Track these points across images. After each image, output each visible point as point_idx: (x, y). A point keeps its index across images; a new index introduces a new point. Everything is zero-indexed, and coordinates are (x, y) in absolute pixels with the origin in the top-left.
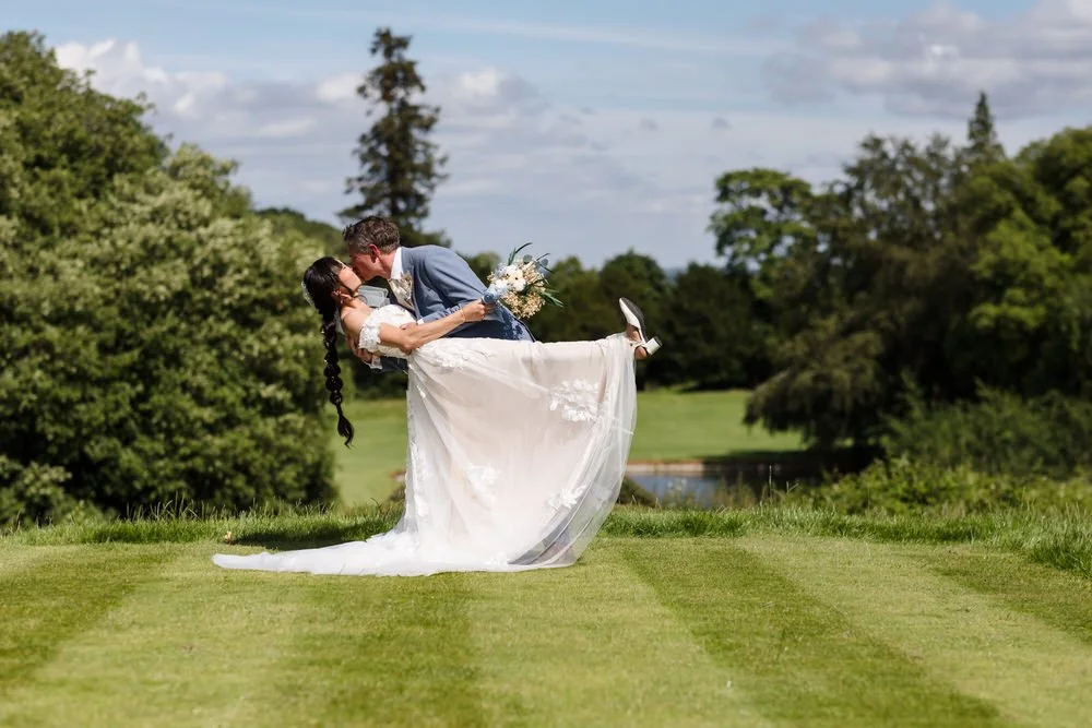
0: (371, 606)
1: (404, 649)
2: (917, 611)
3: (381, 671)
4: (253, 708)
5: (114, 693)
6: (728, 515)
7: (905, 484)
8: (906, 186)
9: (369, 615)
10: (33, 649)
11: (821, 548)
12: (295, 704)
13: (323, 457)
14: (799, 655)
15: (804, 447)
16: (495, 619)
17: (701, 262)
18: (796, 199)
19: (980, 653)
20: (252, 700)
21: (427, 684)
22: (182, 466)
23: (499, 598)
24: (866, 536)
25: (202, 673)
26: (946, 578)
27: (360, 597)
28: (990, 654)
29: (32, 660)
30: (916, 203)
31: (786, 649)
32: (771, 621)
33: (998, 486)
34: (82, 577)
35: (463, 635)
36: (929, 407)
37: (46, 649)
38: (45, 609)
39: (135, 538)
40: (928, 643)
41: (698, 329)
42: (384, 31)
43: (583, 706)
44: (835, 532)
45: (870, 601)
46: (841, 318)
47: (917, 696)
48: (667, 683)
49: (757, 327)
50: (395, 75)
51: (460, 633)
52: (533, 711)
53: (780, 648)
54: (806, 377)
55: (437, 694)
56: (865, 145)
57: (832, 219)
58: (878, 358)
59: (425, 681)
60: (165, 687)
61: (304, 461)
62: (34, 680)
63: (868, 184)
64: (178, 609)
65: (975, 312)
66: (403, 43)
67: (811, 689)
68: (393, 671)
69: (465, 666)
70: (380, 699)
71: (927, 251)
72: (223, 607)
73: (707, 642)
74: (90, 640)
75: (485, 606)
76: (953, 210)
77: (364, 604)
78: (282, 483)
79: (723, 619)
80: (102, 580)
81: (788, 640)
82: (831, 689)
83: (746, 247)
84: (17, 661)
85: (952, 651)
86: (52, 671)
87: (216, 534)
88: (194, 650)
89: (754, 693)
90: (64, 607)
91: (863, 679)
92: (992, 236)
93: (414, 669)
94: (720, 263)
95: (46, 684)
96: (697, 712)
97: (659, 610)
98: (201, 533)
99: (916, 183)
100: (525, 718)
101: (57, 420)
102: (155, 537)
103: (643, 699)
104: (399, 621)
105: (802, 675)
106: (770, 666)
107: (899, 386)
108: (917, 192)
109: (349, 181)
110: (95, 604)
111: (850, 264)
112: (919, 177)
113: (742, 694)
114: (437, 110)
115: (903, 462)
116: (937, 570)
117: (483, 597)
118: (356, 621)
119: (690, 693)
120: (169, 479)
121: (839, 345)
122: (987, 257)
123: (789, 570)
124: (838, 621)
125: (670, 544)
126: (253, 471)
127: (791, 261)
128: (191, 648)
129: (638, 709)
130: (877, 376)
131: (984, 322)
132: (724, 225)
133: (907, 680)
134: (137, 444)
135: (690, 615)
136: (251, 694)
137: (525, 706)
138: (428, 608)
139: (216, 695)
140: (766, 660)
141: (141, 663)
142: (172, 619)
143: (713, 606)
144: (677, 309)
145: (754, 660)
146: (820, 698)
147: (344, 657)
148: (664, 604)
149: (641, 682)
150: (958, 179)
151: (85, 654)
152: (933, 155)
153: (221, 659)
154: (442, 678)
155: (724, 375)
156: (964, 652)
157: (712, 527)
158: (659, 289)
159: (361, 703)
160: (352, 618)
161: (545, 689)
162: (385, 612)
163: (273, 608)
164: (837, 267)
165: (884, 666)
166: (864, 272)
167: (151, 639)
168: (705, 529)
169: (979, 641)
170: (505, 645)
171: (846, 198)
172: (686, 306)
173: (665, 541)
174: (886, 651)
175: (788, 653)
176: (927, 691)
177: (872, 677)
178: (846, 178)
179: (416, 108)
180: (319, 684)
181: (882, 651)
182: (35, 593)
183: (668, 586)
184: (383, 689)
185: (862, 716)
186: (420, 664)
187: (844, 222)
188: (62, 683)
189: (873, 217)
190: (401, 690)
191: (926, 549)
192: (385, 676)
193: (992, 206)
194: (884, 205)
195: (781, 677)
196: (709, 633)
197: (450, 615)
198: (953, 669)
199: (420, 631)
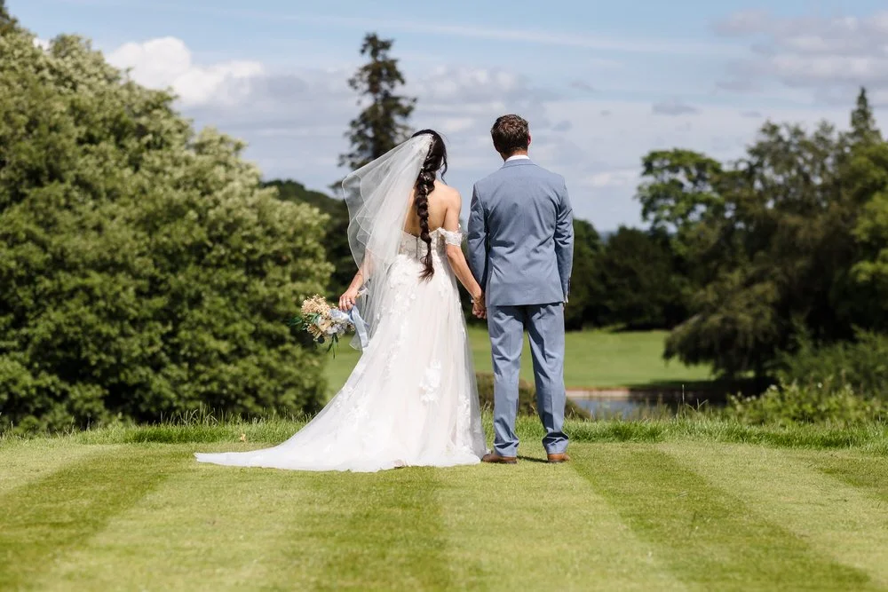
0: (359, 492)
1: (386, 525)
2: (804, 500)
3: (367, 542)
4: (264, 568)
5: (152, 556)
6: (649, 424)
7: (796, 406)
8: (798, 164)
9: (357, 499)
10: (86, 522)
11: (726, 451)
12: (298, 566)
13: (318, 383)
14: (706, 533)
15: (713, 378)
16: (460, 503)
17: (629, 226)
18: (708, 175)
19: (856, 533)
20: (263, 562)
21: (405, 552)
22: (203, 389)
23: (462, 487)
24: (763, 442)
25: (222, 542)
26: (829, 475)
27: (349, 485)
28: (864, 533)
29: (85, 530)
30: (807, 178)
31: (697, 528)
32: (685, 507)
33: (872, 408)
34: (124, 468)
35: (434, 515)
36: (816, 346)
37: (97, 522)
38: (96, 492)
39: (168, 439)
40: (813, 525)
41: (626, 281)
42: (371, 36)
43: (532, 569)
44: (737, 438)
45: (765, 492)
46: (744, 271)
47: (804, 565)
48: (600, 553)
49: (675, 279)
50: (381, 72)
51: (431, 513)
52: (490, 573)
53: (692, 527)
54: (715, 320)
55: (413, 560)
56: (764, 130)
57: (737, 191)
58: (774, 305)
59: (403, 550)
60: (193, 552)
61: (303, 386)
62: (86, 545)
63: (766, 162)
64: (203, 493)
65: (854, 269)
66: (386, 45)
67: (717, 559)
68: (377, 542)
69: (435, 538)
70: (366, 563)
71: (815, 217)
72: (239, 492)
73: (632, 522)
74: (132, 516)
75: (453, 493)
76: (837, 183)
77: (354, 491)
78: (284, 404)
79: (646, 505)
80: (142, 471)
81: (698, 521)
82: (733, 559)
83: (666, 213)
84: (74, 531)
85: (833, 532)
86: (102, 539)
87: (233, 436)
88: (216, 524)
89: (671, 562)
90: (110, 491)
91: (760, 551)
92: (869, 206)
93: (394, 540)
94: (645, 226)
95: (98, 549)
96: (623, 575)
97: (594, 497)
98: (220, 435)
99: (806, 161)
100: (484, 579)
101: (100, 349)
102: (184, 438)
103: (580, 565)
104: (382, 504)
105: (709, 548)
106: (684, 541)
107: (791, 330)
108: (807, 168)
109: (342, 157)
110: (135, 488)
111: (752, 228)
112: (810, 156)
113: (661, 562)
114: (415, 100)
115: (794, 388)
116: (821, 469)
117: (450, 486)
118: (347, 503)
119: (619, 562)
120: (191, 399)
121: (743, 294)
122: (865, 223)
123: (700, 469)
124: (740, 507)
125: (603, 447)
126: (261, 394)
127: (703, 225)
128: (214, 523)
129: (576, 573)
130: (774, 320)
131: (863, 277)
132: (648, 195)
133: (795, 553)
134: (166, 371)
135: (619, 501)
136: (262, 558)
137: (484, 569)
138: (405, 494)
139: (234, 558)
140: (680, 536)
141: (174, 534)
142: (198, 501)
143: (637, 494)
144: (610, 264)
145: (670, 536)
146: (724, 566)
147: (338, 530)
148: (597, 493)
149: (578, 552)
150: (841, 159)
151: (128, 526)
152: (820, 139)
153: (238, 531)
154: (417, 547)
155: (648, 318)
156: (843, 533)
157: (637, 434)
158: (595, 247)
159: (352, 565)
160: (344, 501)
161: (500, 557)
162: (371, 497)
163: (281, 493)
164: (740, 230)
165: (777, 542)
166: (763, 234)
167: (181, 515)
168: (631, 435)
169: (855, 524)
170: (468, 523)
171: (750, 174)
172: (617, 261)
173: (598, 445)
174: (779, 531)
175: (698, 531)
176: (812, 562)
177: (767, 550)
178: (748, 157)
179: (397, 99)
180: (317, 551)
181: (775, 531)
182: (87, 480)
183: (601, 480)
184: (369, 555)
185: (759, 579)
186: (399, 537)
187: (746, 194)
188: (110, 549)
189: (771, 190)
190: (383, 556)
191: (813, 453)
192: (370, 545)
193: (869, 181)
194: (780, 179)
195: (692, 550)
196: (634, 515)
197: (423, 500)
198: (833, 545)
199: (399, 511)
